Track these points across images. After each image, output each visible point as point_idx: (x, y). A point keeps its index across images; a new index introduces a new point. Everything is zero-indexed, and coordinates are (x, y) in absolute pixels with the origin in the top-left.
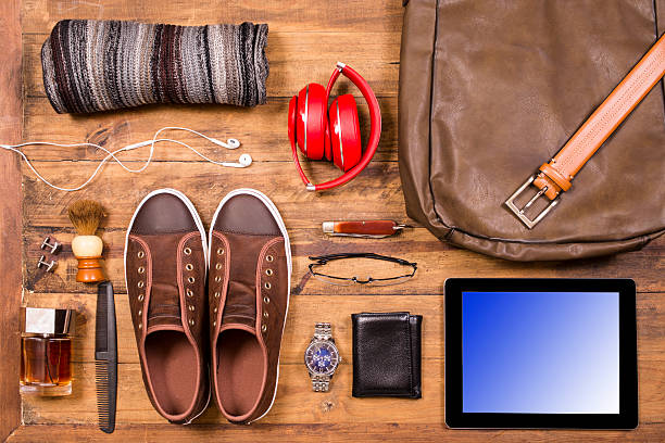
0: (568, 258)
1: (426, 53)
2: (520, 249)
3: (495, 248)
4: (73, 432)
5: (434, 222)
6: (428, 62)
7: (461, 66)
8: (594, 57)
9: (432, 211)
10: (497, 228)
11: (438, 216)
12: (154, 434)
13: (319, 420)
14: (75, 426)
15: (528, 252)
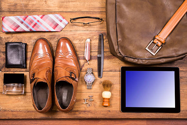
0: (160, 63)
1: (114, 4)
2: (146, 61)
3: (138, 61)
4: (11, 113)
5: (118, 54)
6: (114, 6)
7: (124, 7)
8: (164, 3)
9: (118, 51)
10: (139, 55)
11: (120, 53)
12: (36, 114)
13: (86, 109)
14: (12, 111)
15: (148, 62)
